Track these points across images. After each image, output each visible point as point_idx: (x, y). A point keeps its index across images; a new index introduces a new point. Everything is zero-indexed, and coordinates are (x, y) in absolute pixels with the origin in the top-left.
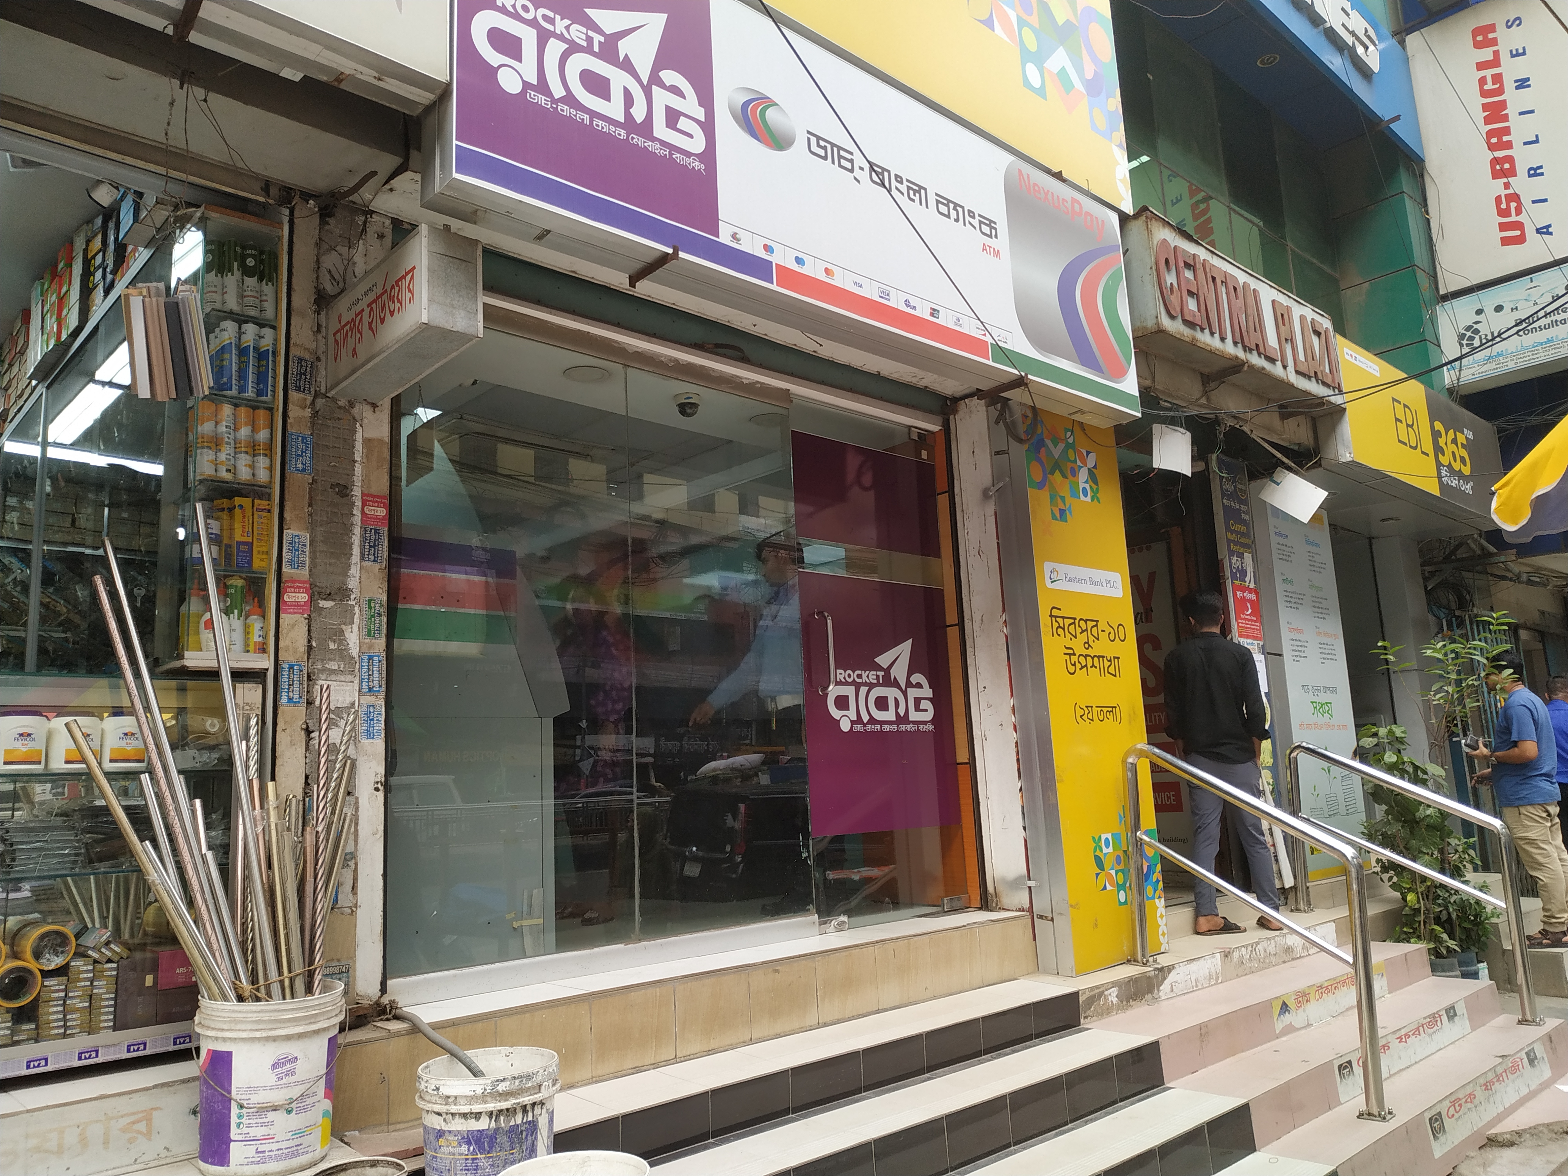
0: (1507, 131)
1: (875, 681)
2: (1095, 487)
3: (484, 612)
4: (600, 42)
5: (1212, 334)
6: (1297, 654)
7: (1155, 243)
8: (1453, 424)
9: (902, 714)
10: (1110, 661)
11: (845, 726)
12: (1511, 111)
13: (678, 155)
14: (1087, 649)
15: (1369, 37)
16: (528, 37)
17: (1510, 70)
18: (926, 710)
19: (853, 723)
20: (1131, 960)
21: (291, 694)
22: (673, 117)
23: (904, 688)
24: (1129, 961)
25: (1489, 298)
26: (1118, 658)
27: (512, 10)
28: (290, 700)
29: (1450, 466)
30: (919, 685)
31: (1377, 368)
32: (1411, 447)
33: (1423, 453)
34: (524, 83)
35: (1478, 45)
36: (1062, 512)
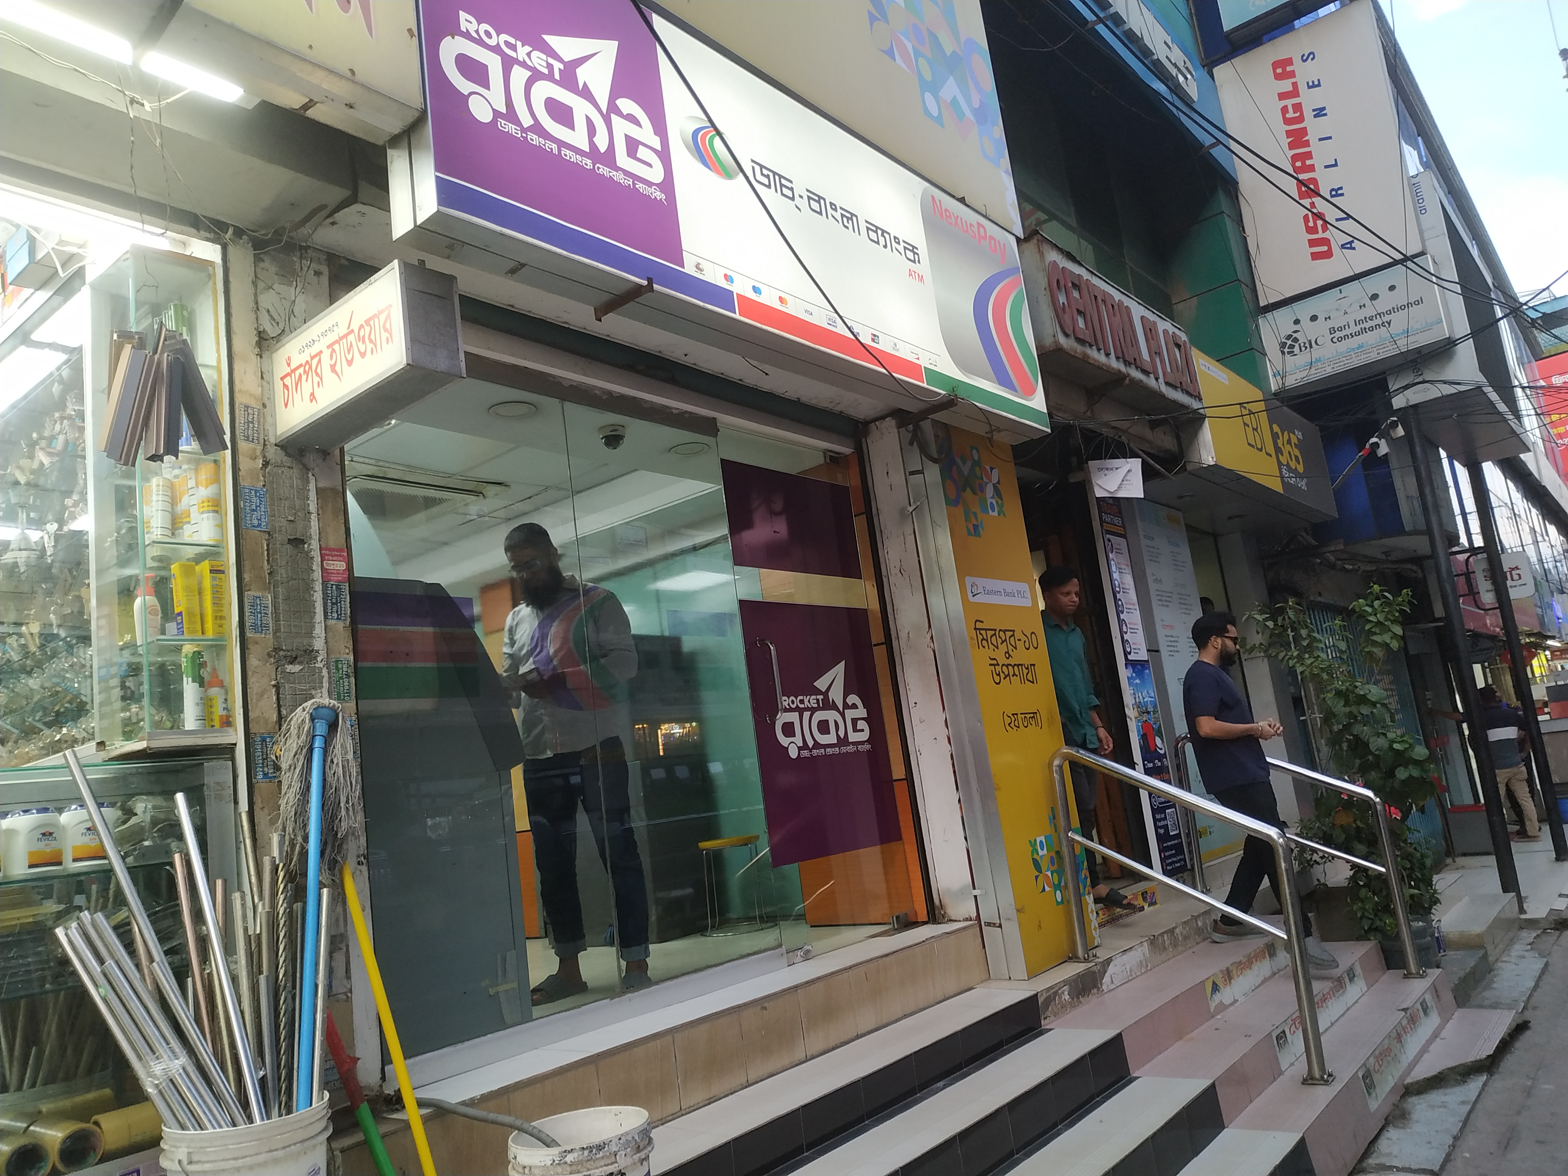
0: (1309, 155)
1: (816, 705)
2: (1000, 502)
3: (435, 665)
4: (560, 69)
5: (1099, 350)
6: (1171, 649)
7: (1047, 264)
8: (1286, 427)
9: (842, 737)
10: (1027, 668)
11: (793, 753)
12: (1312, 137)
13: (641, 185)
14: (1008, 658)
15: (1187, 68)
16: (494, 64)
17: (1309, 100)
18: (863, 730)
19: (800, 749)
20: (1073, 958)
21: (266, 769)
22: (632, 145)
23: (841, 709)
24: (1070, 958)
25: (1303, 309)
26: (1034, 665)
27: (476, 36)
28: (265, 775)
29: (1288, 465)
30: (854, 706)
31: (1225, 376)
32: (1258, 449)
33: (1267, 454)
34: (494, 110)
35: (1278, 77)
36: (976, 527)
